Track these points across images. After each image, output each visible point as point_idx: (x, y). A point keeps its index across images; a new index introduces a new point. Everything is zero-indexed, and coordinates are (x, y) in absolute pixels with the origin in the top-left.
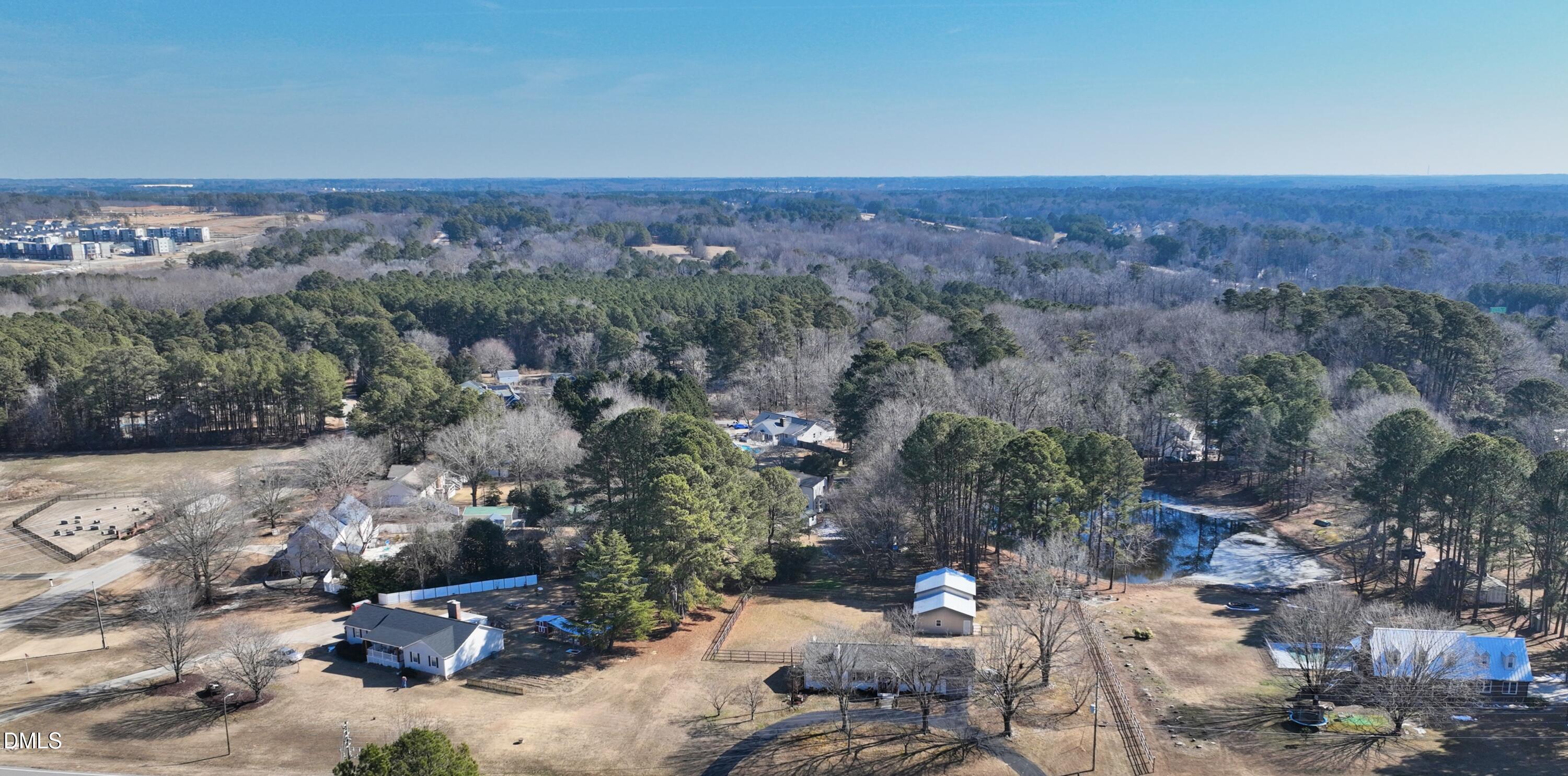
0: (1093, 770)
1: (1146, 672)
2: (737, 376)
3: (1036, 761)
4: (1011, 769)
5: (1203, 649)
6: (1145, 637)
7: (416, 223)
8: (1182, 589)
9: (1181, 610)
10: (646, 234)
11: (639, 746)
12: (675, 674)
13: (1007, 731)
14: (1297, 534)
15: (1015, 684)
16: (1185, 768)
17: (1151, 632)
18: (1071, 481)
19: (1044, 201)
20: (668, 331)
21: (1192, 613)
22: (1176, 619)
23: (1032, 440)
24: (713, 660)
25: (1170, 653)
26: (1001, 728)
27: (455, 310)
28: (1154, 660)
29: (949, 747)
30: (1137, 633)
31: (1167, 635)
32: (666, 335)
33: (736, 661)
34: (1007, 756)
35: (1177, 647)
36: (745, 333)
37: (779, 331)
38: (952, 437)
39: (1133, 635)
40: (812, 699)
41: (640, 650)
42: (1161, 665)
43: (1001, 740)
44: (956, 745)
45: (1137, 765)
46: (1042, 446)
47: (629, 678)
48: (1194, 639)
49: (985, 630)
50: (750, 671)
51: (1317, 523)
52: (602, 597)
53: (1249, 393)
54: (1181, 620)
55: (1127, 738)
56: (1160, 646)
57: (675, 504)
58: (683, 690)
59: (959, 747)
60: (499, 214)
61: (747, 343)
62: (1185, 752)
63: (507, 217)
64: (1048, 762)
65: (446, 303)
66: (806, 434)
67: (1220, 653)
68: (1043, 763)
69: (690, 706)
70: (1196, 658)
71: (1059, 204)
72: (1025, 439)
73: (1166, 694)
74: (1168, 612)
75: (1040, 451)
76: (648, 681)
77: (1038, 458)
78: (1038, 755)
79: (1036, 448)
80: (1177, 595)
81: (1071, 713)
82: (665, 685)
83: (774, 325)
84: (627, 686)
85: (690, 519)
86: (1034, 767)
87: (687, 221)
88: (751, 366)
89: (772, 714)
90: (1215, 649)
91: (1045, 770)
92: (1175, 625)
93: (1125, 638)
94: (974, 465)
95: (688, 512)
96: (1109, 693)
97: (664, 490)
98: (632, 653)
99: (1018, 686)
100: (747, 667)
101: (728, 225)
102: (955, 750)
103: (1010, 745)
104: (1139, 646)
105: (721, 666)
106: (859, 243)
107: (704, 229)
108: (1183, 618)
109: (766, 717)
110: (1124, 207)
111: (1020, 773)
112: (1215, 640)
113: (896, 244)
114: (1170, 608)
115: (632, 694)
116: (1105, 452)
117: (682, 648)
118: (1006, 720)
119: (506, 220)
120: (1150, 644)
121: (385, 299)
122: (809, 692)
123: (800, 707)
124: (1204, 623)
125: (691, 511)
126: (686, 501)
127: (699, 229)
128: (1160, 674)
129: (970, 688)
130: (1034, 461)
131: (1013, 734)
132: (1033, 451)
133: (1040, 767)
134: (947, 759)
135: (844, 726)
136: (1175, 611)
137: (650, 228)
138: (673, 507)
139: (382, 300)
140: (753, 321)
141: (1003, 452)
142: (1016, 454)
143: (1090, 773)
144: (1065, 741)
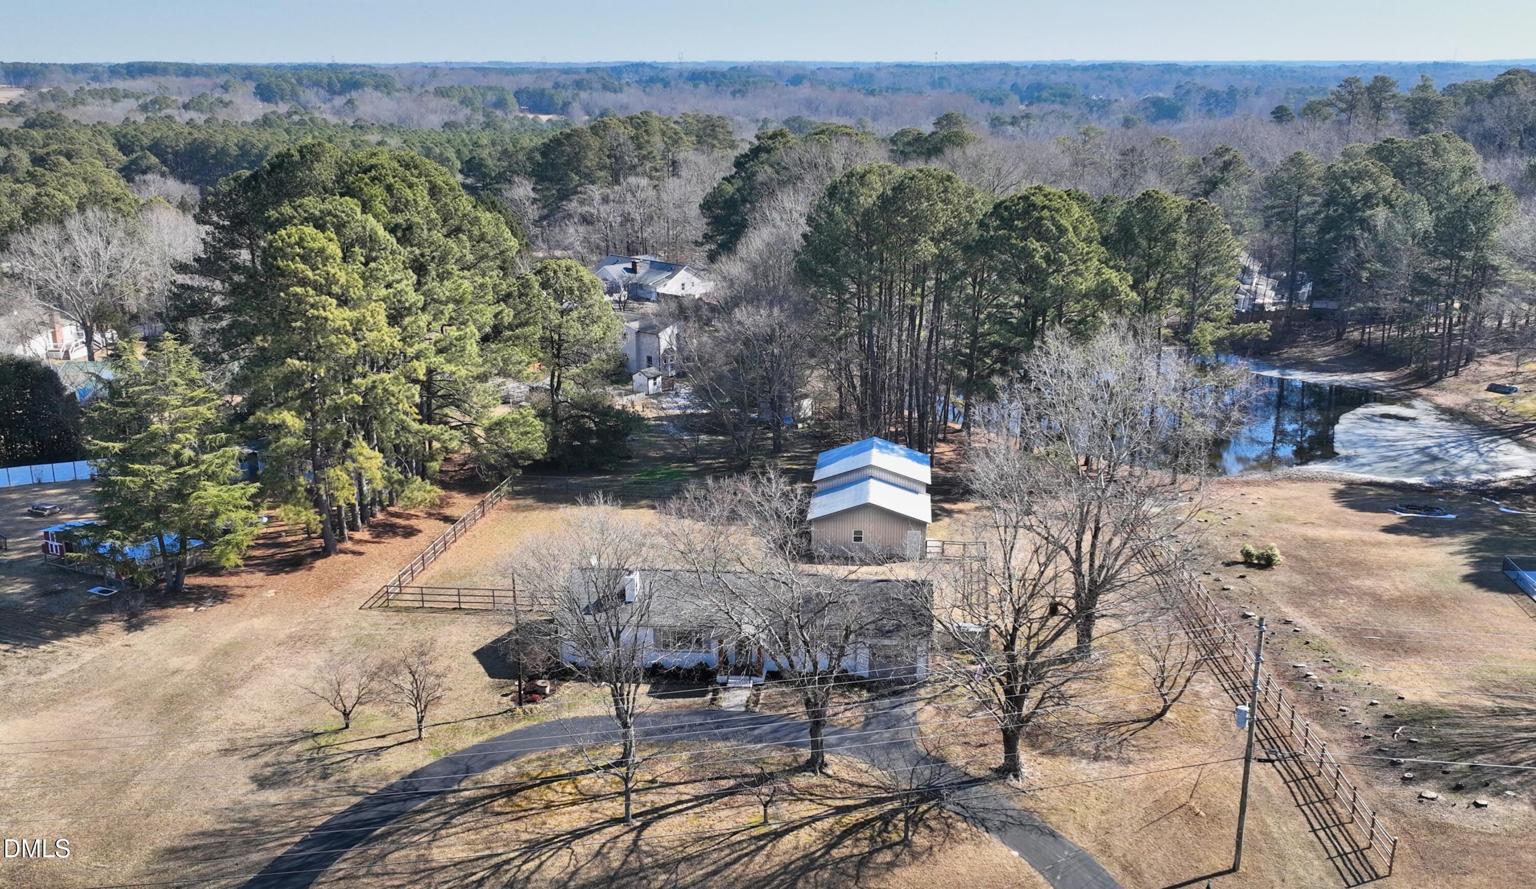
0: (1234, 869)
1: (1290, 628)
2: (573, 205)
3: (1085, 843)
4: (1027, 868)
5: (1386, 584)
6: (1266, 562)
7: (222, 87)
8: (1299, 484)
9: (1313, 518)
10: (511, 100)
11: (127, 804)
12: (290, 637)
13: (1011, 768)
14: (1467, 406)
15: (1034, 655)
16: (1467, 862)
17: (1277, 552)
18: (1112, 275)
19: (1005, 74)
20: (490, 162)
21: (1337, 523)
22: (1310, 532)
23: (1039, 200)
24: (385, 608)
25: (1325, 593)
26: (997, 757)
27: (213, 151)
28: (1297, 605)
29: (874, 811)
30: (1247, 554)
31: (1303, 560)
32: (486, 166)
33: (433, 610)
34: (1014, 831)
35: (1332, 580)
36: (588, 145)
37: (639, 147)
38: (885, 202)
39: (1240, 558)
40: (568, 689)
41: (237, 591)
42: (1314, 614)
43: (999, 789)
44: (889, 807)
45: (1342, 855)
46: (1058, 210)
47: (183, 647)
48: (1358, 566)
49: (951, 551)
50: (454, 629)
51: (1493, 388)
52: (135, 473)
53: (1370, 186)
54: (1323, 533)
55: (1296, 781)
56: (1298, 580)
57: (303, 282)
58: (293, 670)
59: (895, 812)
60: (330, 78)
61: (591, 160)
62: (1450, 819)
63: (340, 81)
64: (1119, 845)
65: (202, 143)
66: (670, 283)
67: (1425, 592)
68: (1106, 849)
69: (293, 705)
70: (1377, 600)
71: (1024, 76)
72: (1025, 198)
73: (1348, 675)
74: (1289, 520)
75: (1053, 219)
76: (226, 652)
77: (1048, 230)
78: (1091, 826)
79: (1046, 213)
80: (1293, 493)
81: (1152, 720)
82: (259, 660)
83: (632, 138)
84: (175, 662)
85: (338, 316)
86: (1082, 858)
87: (565, 87)
88: (595, 192)
89: (472, 724)
90: (1411, 584)
91: (1114, 871)
92: (1312, 543)
93: (1228, 565)
94: (927, 249)
95: (334, 302)
96: (1224, 673)
97: (284, 256)
98: (220, 595)
99: (1039, 659)
100: (453, 622)
101: (615, 91)
102: (886, 819)
103: (1017, 804)
104: (1256, 578)
105: (396, 618)
106: (776, 108)
107: (583, 95)
108: (1322, 530)
109: (456, 731)
110: (1103, 78)
111: (1051, 880)
112: (1403, 567)
113: (821, 109)
114: (1291, 513)
115: (177, 679)
116: (1172, 227)
117: (329, 586)
118: (1010, 742)
119: (339, 85)
120: (1279, 575)
121: (122, 140)
122: (560, 674)
123: (540, 706)
124: (1366, 538)
125: (343, 301)
126: (331, 280)
127: (577, 95)
128: (1318, 631)
129: (921, 664)
130: (1042, 236)
131: (1025, 770)
132: (1042, 218)
133: (1102, 860)
134: (864, 847)
135: (626, 754)
136: (1301, 519)
137: (517, 94)
138: (299, 290)
139: (118, 141)
140: (601, 133)
141: (982, 225)
142: (1007, 224)
143: (1229, 879)
144: (1149, 788)
